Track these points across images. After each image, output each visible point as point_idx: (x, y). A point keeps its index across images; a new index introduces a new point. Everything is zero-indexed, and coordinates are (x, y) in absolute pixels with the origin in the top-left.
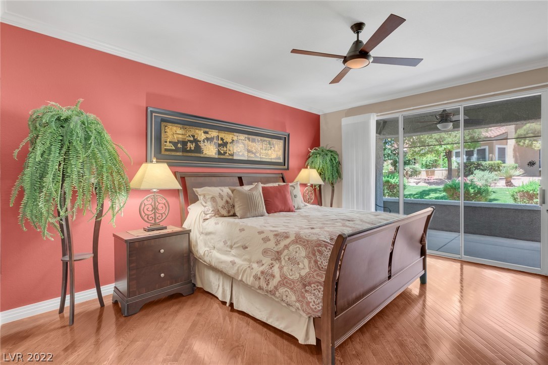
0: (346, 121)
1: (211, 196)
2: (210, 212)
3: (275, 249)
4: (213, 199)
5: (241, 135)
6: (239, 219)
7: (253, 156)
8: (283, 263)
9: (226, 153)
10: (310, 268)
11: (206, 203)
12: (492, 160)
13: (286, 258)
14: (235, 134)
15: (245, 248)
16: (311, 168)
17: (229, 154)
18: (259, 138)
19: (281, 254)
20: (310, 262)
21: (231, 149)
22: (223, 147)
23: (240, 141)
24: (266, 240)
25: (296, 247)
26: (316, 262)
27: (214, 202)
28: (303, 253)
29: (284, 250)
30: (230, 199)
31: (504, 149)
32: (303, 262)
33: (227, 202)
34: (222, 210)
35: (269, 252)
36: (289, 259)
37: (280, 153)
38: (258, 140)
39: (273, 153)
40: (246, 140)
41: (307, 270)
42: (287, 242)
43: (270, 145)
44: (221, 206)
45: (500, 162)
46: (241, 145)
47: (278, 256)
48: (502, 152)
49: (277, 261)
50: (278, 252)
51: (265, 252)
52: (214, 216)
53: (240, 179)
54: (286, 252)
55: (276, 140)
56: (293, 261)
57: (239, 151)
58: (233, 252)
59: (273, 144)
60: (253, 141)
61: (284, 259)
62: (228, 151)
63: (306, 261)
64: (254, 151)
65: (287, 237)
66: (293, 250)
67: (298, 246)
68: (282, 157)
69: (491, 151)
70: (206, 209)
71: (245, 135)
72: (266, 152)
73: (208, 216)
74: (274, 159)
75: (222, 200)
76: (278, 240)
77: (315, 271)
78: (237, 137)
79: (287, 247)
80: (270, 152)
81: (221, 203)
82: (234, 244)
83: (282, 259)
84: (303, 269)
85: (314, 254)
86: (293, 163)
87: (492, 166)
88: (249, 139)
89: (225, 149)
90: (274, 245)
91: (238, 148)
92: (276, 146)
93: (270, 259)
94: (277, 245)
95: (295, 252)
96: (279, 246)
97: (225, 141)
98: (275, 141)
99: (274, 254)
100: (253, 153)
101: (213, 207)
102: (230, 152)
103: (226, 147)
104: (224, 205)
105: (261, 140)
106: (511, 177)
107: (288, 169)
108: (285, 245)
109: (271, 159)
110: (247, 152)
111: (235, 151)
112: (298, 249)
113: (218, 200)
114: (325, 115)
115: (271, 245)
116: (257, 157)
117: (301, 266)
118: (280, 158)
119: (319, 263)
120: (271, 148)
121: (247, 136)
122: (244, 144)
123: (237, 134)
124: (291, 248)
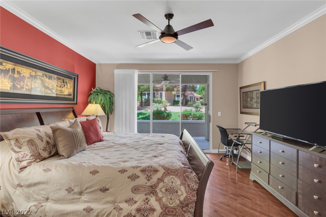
0: (117, 72)
1: (28, 139)
2: (28, 157)
3: (149, 184)
4: (31, 142)
5: (39, 71)
6: (65, 158)
7: (49, 92)
8: (160, 195)
9: (23, 88)
10: (187, 192)
11: (20, 148)
12: (158, 98)
13: (163, 190)
14: (33, 69)
15: (104, 190)
16: (96, 103)
17: (26, 89)
18: (56, 76)
19: (156, 187)
20: (185, 188)
21: (29, 84)
22: (20, 82)
23: (38, 77)
24: (133, 177)
25: (170, 178)
26: (189, 186)
27: (33, 145)
28: (178, 182)
29: (158, 183)
30: (50, 139)
31: (162, 93)
32: (180, 189)
33: (48, 143)
34: (43, 152)
35: (141, 189)
36: (166, 190)
37: (71, 91)
38: (54, 77)
39: (66, 90)
40: (43, 77)
41: (185, 195)
42: (159, 175)
43: (64, 83)
44: (42, 148)
45: (161, 99)
46: (39, 81)
47: (152, 190)
48: (161, 94)
49: (151, 195)
50: (151, 186)
51: (135, 189)
52: (35, 161)
53: (38, 114)
54: (161, 185)
55: (69, 79)
56: (171, 191)
57: (37, 86)
58: (84, 197)
59: (66, 83)
60: (50, 78)
61: (161, 191)
62: (25, 87)
63: (182, 188)
64: (51, 87)
65: (156, 171)
66: (169, 182)
67: (171, 176)
68: (72, 94)
69: (157, 94)
70: (20, 155)
71: (43, 72)
72: (61, 88)
73: (24, 164)
74: (66, 95)
75: (42, 141)
76: (149, 175)
77: (191, 193)
78: (35, 72)
79: (161, 180)
80: (63, 89)
81: (41, 145)
82: (86, 189)
83: (158, 191)
84: (182, 194)
85: (186, 180)
86: (80, 99)
87: (158, 101)
88: (46, 76)
89: (22, 83)
90: (146, 181)
91: (36, 84)
92: (68, 85)
93: (144, 195)
94: (148, 180)
95: (171, 183)
96: (151, 181)
97: (22, 75)
98: (67, 80)
99: (147, 190)
100: (50, 89)
101: (32, 151)
102: (27, 87)
103: (24, 82)
104: (45, 147)
105: (57, 78)
106: (166, 106)
107: (76, 104)
108: (158, 179)
109: (64, 95)
110: (44, 88)
111: (33, 87)
112: (172, 179)
113: (38, 142)
114: (100, 64)
115: (142, 180)
116: (53, 93)
117: (179, 193)
118: (70, 95)
119: (190, 186)
120: (65, 85)
121: (44, 73)
122: (42, 81)
123: (35, 70)
124: (166, 180)
